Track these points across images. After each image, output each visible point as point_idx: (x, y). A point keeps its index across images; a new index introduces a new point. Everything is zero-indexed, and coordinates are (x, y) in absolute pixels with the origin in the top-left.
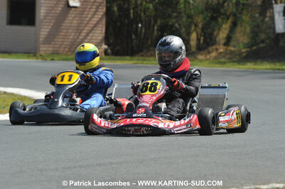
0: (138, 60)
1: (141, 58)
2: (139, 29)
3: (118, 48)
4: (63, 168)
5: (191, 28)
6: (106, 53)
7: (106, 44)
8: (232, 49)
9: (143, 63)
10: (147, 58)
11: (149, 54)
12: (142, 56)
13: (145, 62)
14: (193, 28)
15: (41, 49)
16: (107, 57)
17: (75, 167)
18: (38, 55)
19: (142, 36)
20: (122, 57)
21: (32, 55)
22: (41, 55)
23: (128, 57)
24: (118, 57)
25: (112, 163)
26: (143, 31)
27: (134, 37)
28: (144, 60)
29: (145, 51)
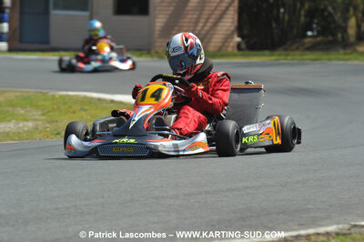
0: (280, 55)
1: (283, 53)
2: (281, 16)
4: (185, 195)
5: (348, 12)
6: (239, 47)
7: (239, 36)
9: (286, 59)
10: (291, 53)
11: (294, 47)
12: (286, 50)
13: (289, 58)
14: (351, 12)
15: (157, 44)
16: (241, 52)
17: (200, 193)
18: (153, 52)
19: (286, 24)
20: (260, 53)
21: (145, 52)
22: (157, 52)
23: (267, 52)
24: (254, 53)
25: (248, 188)
26: (287, 18)
27: (274, 25)
28: (288, 55)
29: (289, 43)
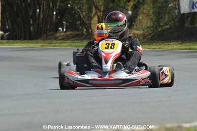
2: (37, 14)
3: (15, 34)
5: (91, 12)
6: (1, 38)
8: (136, 32)
14: (94, 12)
19: (41, 20)
26: (42, 16)
27: (31, 22)
